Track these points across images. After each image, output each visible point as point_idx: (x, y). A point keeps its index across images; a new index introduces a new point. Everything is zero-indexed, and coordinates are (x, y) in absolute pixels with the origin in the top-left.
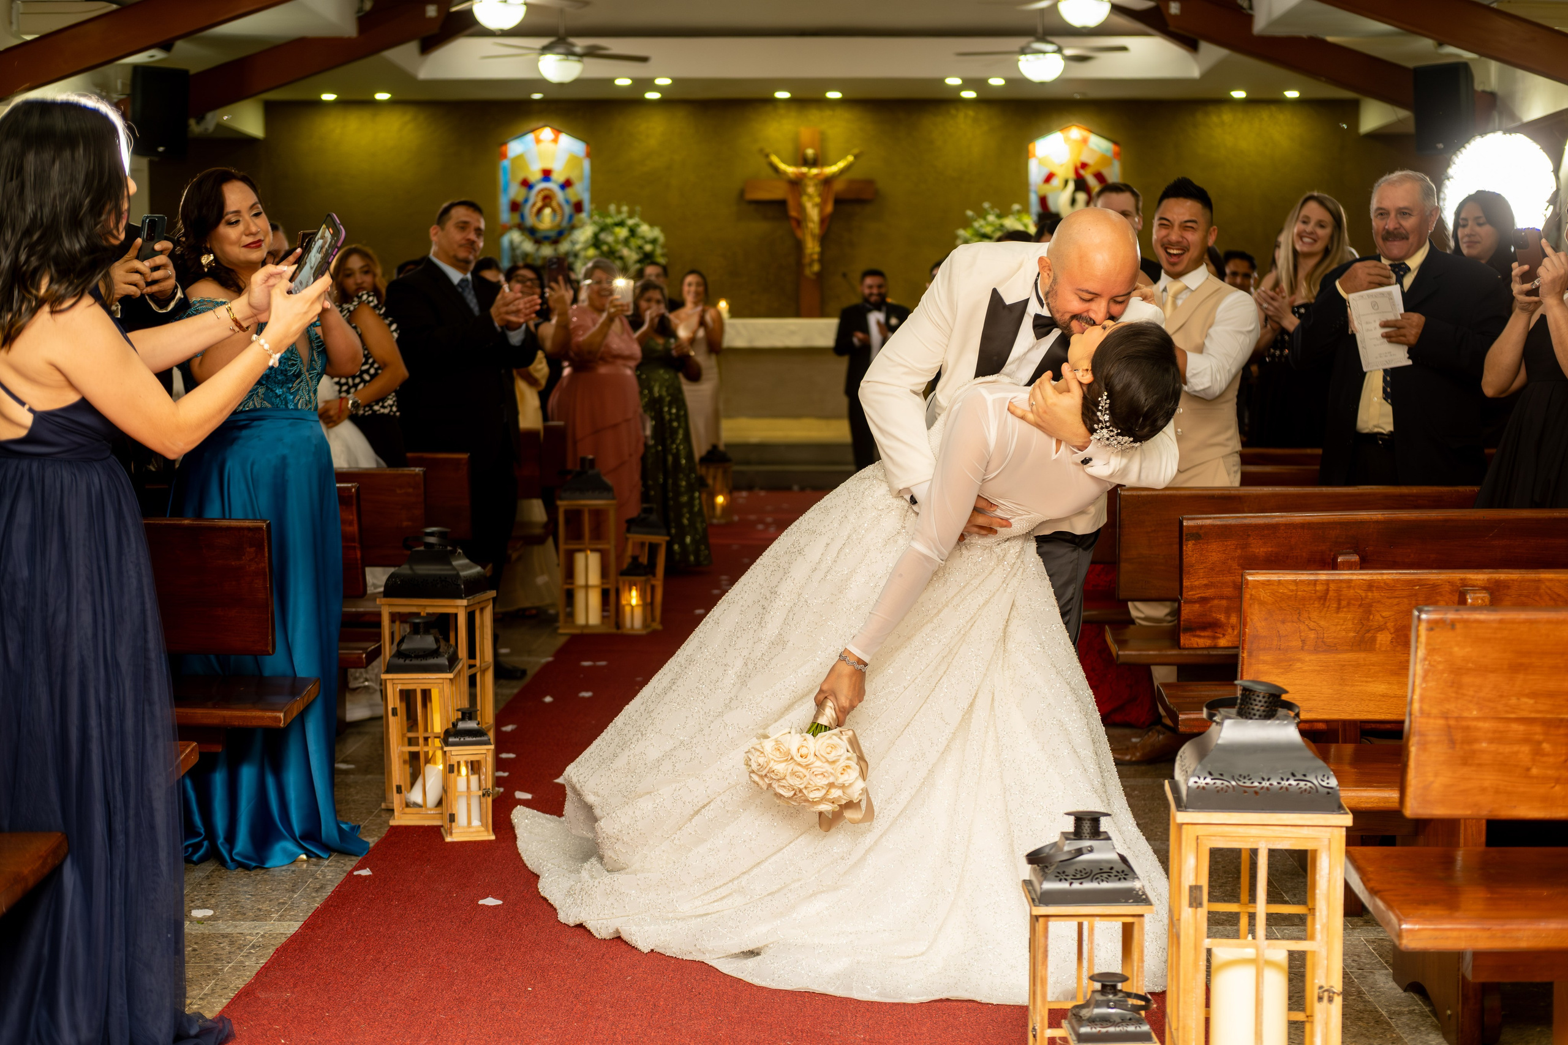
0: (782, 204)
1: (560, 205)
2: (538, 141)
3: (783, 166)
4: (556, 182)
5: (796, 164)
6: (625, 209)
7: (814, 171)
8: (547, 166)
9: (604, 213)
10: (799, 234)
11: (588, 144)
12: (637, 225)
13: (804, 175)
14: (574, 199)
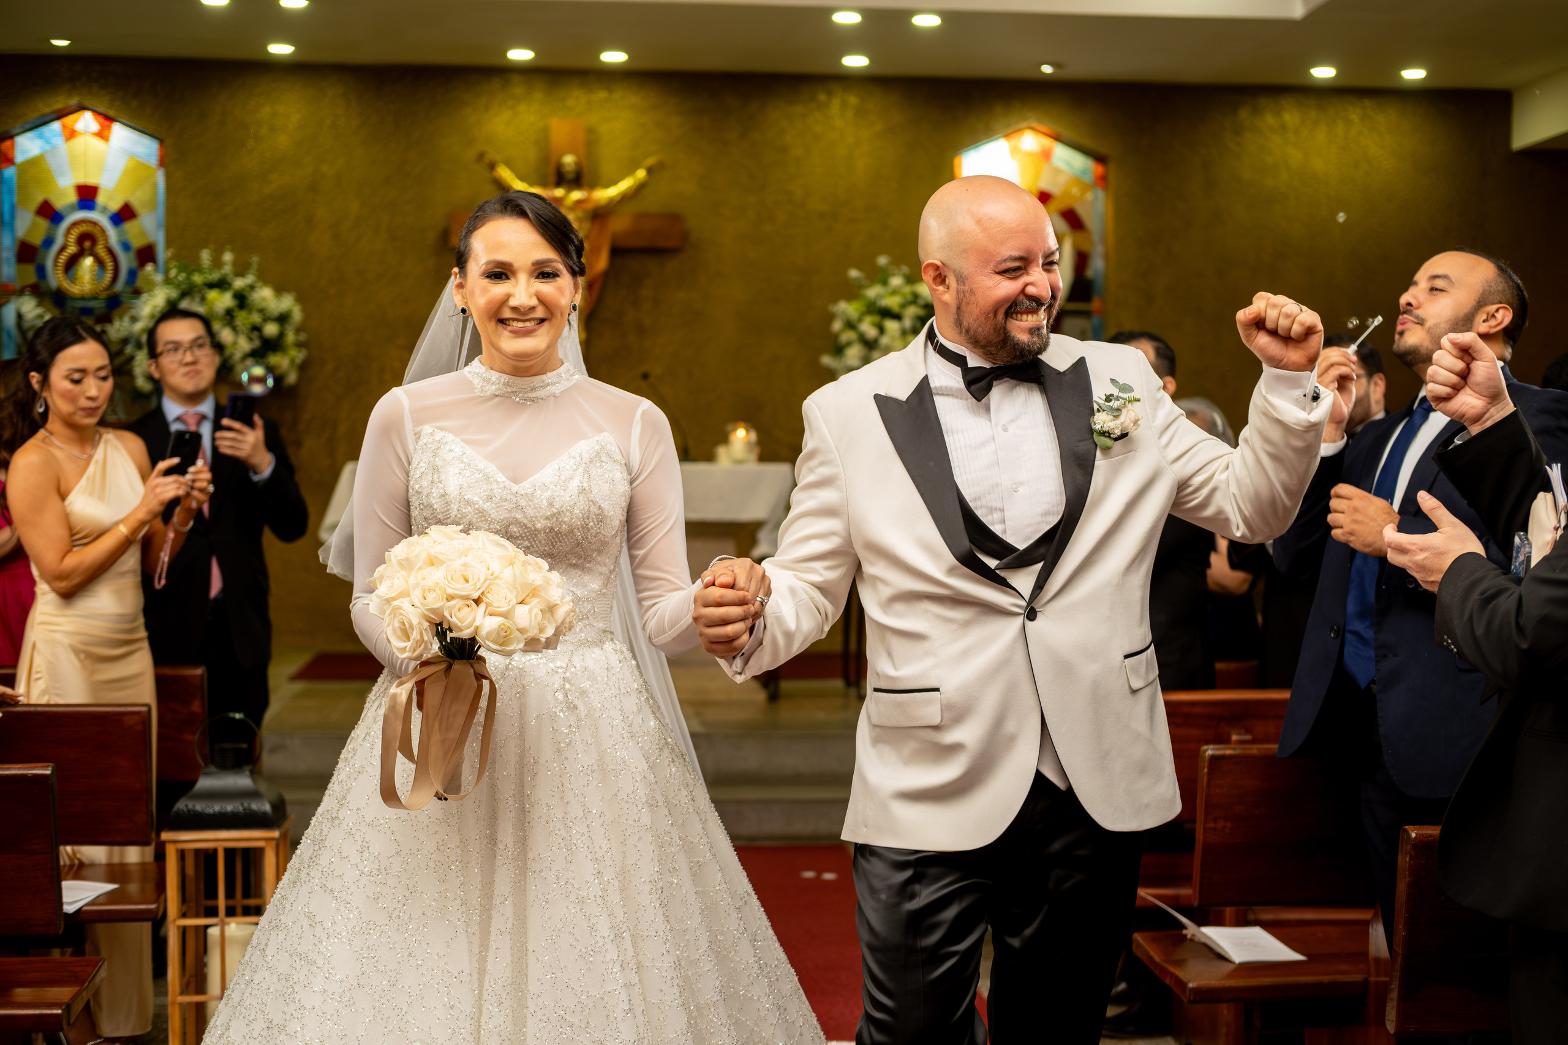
1: (110, 252)
2: (71, 134)
3: (520, 186)
4: (104, 210)
5: (542, 183)
6: (228, 257)
7: (577, 195)
8: (91, 181)
9: (190, 264)
11: (162, 142)
12: (252, 287)
13: (559, 201)
14: (137, 243)
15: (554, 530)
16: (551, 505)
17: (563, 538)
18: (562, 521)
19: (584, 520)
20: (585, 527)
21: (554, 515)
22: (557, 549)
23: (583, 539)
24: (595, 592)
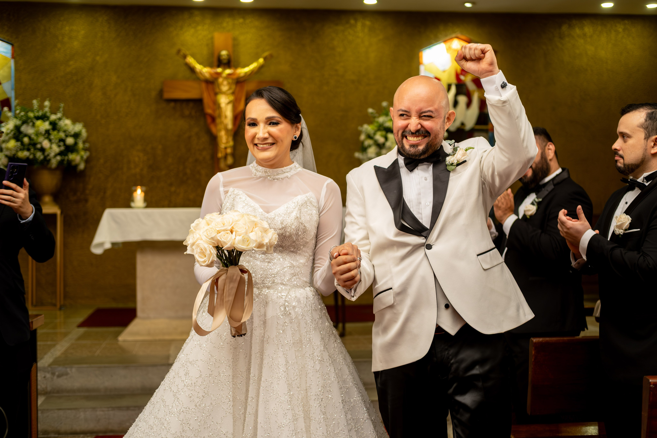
0: (199, 102)
3: (198, 67)
5: (211, 66)
6: (47, 103)
7: (228, 71)
9: (28, 108)
10: (214, 129)
11: (12, 45)
12: (60, 119)
13: (219, 74)
14: (2, 98)
15: (283, 235)
16: (282, 223)
17: (287, 239)
18: (287, 231)
19: (297, 231)
20: (297, 234)
21: (283, 228)
22: (284, 243)
23: (296, 240)
24: (302, 264)
